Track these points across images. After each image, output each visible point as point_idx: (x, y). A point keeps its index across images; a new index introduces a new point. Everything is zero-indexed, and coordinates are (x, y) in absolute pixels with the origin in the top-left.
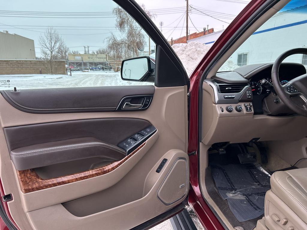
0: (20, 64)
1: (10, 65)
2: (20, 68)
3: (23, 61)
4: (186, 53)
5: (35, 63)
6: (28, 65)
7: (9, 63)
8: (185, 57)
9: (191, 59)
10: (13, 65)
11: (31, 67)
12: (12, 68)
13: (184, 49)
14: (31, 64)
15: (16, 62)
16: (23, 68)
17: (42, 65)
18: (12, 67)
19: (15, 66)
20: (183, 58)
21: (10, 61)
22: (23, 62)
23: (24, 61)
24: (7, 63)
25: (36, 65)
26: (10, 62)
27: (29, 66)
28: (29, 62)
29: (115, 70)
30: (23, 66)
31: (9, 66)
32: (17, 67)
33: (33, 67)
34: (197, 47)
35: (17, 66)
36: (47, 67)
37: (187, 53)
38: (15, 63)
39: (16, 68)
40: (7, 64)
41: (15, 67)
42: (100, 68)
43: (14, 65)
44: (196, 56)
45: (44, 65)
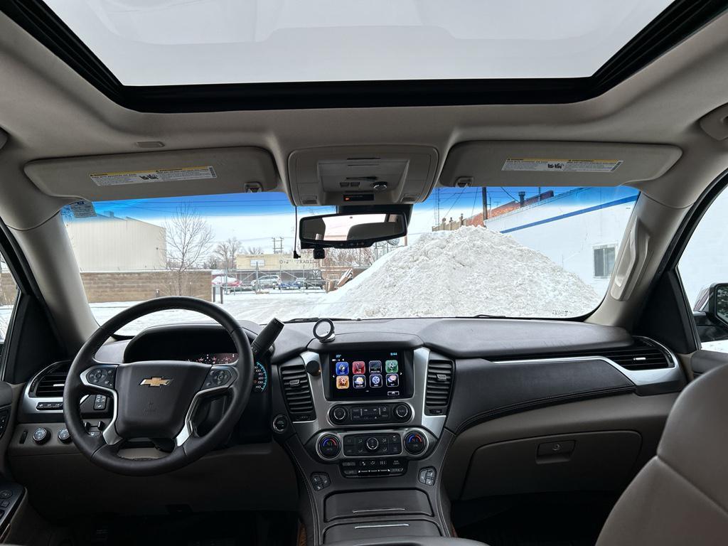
0: (117, 279)
1: (98, 283)
2: (116, 289)
3: (123, 274)
4: (448, 253)
5: (146, 278)
6: (133, 283)
7: (96, 278)
8: (444, 262)
9: (458, 265)
10: (103, 283)
11: (139, 287)
12: (100, 290)
13: (445, 243)
14: (140, 279)
15: (109, 276)
16: (123, 289)
17: (162, 282)
18: (99, 287)
19: (108, 285)
20: (440, 263)
21: (98, 274)
22: (125, 275)
23: (127, 274)
24: (92, 278)
25: (150, 282)
26: (99, 276)
27: (136, 285)
28: (137, 275)
29: (326, 289)
30: (125, 284)
31: (96, 286)
32: (111, 288)
33: (143, 286)
34: (477, 238)
35: (112, 285)
36: (170, 286)
37: (451, 253)
38: (108, 278)
39: (108, 290)
40: (93, 280)
41: (106, 287)
42: (299, 283)
43: (106, 283)
44: (472, 259)
45: (166, 282)
